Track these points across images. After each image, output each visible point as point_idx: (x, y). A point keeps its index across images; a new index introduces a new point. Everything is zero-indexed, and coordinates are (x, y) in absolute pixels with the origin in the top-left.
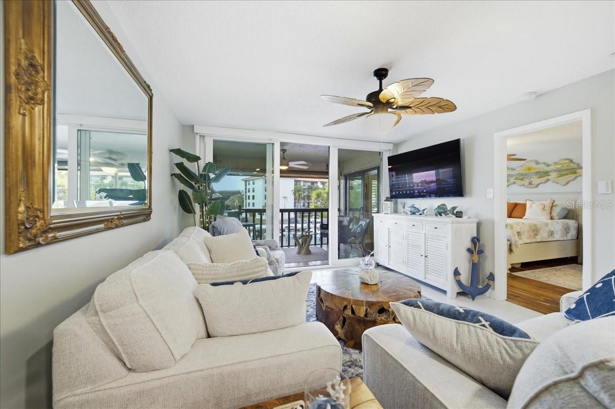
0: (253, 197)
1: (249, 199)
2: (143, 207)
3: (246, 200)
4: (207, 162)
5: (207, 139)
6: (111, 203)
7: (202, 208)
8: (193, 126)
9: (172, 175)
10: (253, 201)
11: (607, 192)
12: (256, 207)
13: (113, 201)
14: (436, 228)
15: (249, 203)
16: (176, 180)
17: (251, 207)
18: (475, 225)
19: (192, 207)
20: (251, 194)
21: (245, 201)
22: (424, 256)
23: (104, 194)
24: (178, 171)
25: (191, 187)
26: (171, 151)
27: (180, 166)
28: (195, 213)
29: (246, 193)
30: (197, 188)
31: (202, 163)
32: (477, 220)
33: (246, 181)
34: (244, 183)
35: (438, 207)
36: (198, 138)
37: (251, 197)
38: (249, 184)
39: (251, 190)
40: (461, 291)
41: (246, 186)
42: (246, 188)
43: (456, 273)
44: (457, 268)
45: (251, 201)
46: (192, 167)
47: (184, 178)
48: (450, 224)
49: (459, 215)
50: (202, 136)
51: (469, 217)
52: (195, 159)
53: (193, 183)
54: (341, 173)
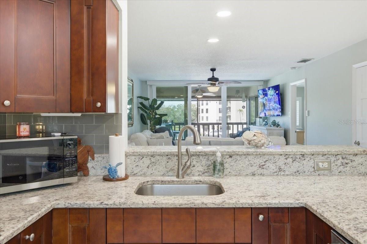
0: (207, 110)
2: (131, 122)
4: (153, 99)
5: (153, 87)
7: (150, 122)
8: (146, 81)
9: (138, 108)
10: (207, 115)
15: (203, 118)
16: (140, 109)
17: (205, 121)
18: (283, 131)
19: (146, 121)
24: (140, 106)
25: (146, 112)
26: (138, 97)
27: (141, 103)
28: (148, 125)
30: (149, 113)
31: (150, 101)
35: (272, 121)
36: (149, 87)
37: (205, 111)
46: (146, 103)
47: (143, 109)
48: (266, 131)
49: (278, 125)
50: (151, 86)
51: (281, 127)
52: (147, 99)
53: (147, 110)
54: (246, 97)
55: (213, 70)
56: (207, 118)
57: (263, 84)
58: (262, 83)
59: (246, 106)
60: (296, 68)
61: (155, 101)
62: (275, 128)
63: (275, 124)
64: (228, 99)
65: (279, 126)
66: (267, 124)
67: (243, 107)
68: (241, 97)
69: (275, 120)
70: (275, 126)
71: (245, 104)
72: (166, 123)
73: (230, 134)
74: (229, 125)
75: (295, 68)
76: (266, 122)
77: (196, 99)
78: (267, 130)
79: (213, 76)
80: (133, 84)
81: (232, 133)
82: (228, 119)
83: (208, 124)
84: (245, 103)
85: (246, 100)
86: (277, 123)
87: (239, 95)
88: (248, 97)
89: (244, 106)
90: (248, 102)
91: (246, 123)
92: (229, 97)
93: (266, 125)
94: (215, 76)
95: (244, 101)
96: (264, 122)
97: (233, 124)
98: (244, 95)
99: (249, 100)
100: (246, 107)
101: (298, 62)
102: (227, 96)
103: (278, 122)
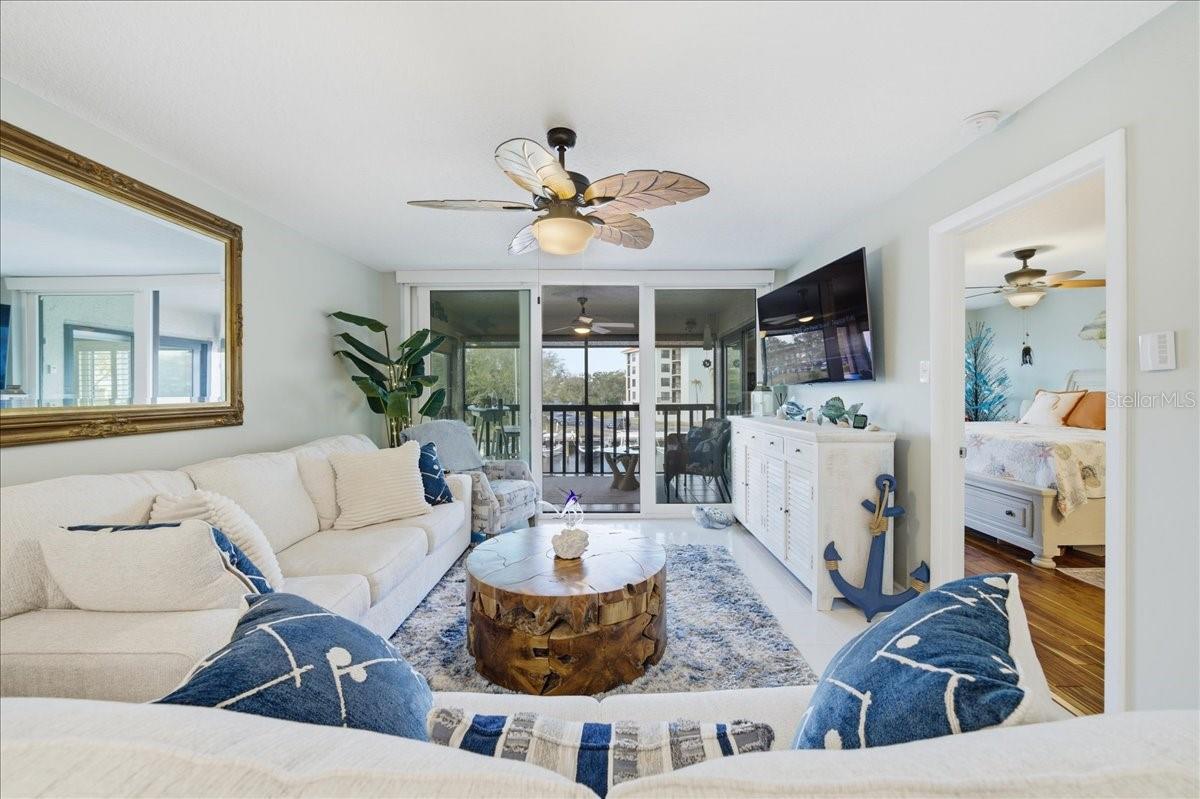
1: (634, 385)
4: (421, 329)
5: (419, 292)
8: (395, 273)
9: (336, 354)
11: (1164, 367)
14: (798, 450)
16: (348, 359)
18: (890, 448)
22: (784, 510)
27: (347, 337)
31: (398, 335)
32: (894, 436)
33: (629, 354)
34: (626, 356)
35: (827, 403)
36: (406, 290)
38: (634, 360)
40: (840, 596)
41: (629, 362)
42: (629, 367)
43: (831, 554)
44: (832, 544)
48: (816, 444)
49: (861, 422)
50: (413, 288)
51: (877, 429)
52: (378, 327)
54: (714, 336)
55: (561, 138)
57: (772, 280)
59: (712, 360)
61: (420, 336)
62: (845, 431)
63: (836, 413)
65: (865, 423)
66: (800, 413)
67: (706, 363)
68: (700, 336)
69: (836, 398)
70: (842, 423)
71: (709, 355)
76: (792, 404)
78: (820, 439)
81: (675, 427)
84: (711, 352)
85: (714, 346)
86: (847, 408)
87: (694, 331)
88: (719, 336)
89: (708, 361)
90: (719, 351)
91: (713, 407)
92: (665, 337)
93: (793, 415)
95: (706, 348)
96: (784, 406)
97: (678, 408)
98: (707, 333)
99: (722, 343)
100: (712, 364)
103: (855, 408)
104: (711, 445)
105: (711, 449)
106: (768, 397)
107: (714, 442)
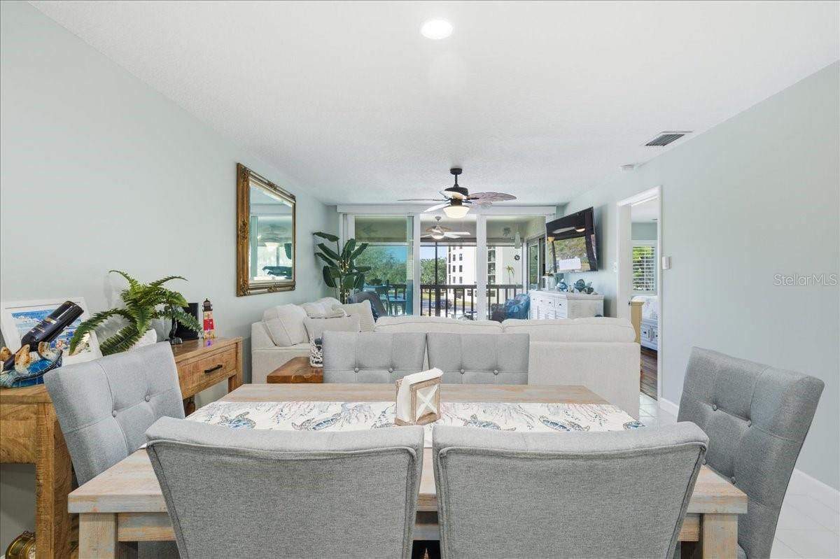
0: (461, 267)
1: (454, 271)
2: (289, 280)
3: (450, 273)
4: (349, 239)
5: (349, 217)
6: (273, 278)
7: (341, 282)
8: (336, 206)
9: (315, 254)
10: (461, 274)
12: (464, 283)
13: (275, 276)
14: (560, 304)
15: (454, 278)
16: (319, 257)
17: (457, 283)
18: (601, 303)
19: (333, 281)
20: (457, 263)
21: (448, 275)
23: (268, 271)
24: (320, 251)
25: (332, 263)
26: (314, 234)
27: (322, 246)
28: (336, 287)
29: (450, 262)
30: (338, 264)
31: (342, 243)
32: (603, 297)
35: (577, 282)
36: (341, 216)
37: (457, 269)
39: (457, 258)
42: (450, 255)
45: (457, 274)
46: (332, 246)
47: (325, 257)
48: (567, 300)
49: (590, 291)
50: (345, 215)
51: (596, 294)
52: (334, 239)
53: (333, 260)
54: (522, 239)
55: (456, 171)
56: (461, 278)
57: (555, 212)
58: (554, 210)
59: (521, 256)
60: (635, 168)
61: (351, 243)
62: (583, 295)
63: (581, 287)
64: (492, 244)
65: (592, 291)
66: (566, 287)
67: (517, 258)
68: (513, 240)
69: (582, 280)
70: (583, 292)
71: (519, 252)
72: (378, 284)
73: (493, 305)
74: (491, 290)
75: (631, 166)
76: (563, 283)
77: (434, 244)
78: (568, 298)
79: (456, 185)
80: (295, 204)
81: (496, 302)
82: (492, 281)
83: (463, 288)
84: (520, 250)
85: (522, 246)
86: (586, 284)
87: (509, 236)
88: (525, 240)
89: (518, 256)
90: (525, 248)
92: (491, 240)
93: (562, 289)
94: (461, 185)
95: (517, 247)
96: (559, 284)
97: (498, 287)
98: (518, 237)
99: (528, 244)
100: (521, 258)
101: (647, 145)
102: (487, 238)
103: (590, 284)
104: (519, 307)
105: (519, 310)
106: (552, 280)
107: (521, 306)
